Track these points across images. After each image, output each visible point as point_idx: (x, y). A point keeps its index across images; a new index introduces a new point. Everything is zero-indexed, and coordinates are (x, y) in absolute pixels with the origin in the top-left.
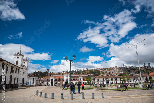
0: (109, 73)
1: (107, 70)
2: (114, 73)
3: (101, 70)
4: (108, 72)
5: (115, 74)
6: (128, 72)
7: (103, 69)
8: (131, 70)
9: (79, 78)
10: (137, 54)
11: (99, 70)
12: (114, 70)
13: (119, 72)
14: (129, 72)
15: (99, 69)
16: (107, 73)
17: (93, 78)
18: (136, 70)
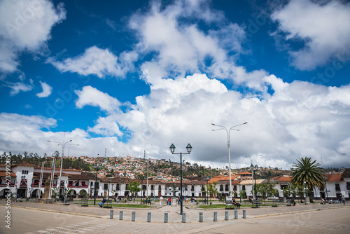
0: (113, 170)
1: (106, 162)
2: (123, 172)
3: (91, 162)
4: (110, 168)
5: (125, 174)
6: (154, 173)
7: (98, 158)
8: (160, 167)
9: (60, 178)
10: (229, 145)
11: (86, 160)
12: (124, 163)
13: (135, 171)
14: (156, 171)
15: (87, 158)
16: (106, 169)
17: (94, 182)
18: (170, 169)
